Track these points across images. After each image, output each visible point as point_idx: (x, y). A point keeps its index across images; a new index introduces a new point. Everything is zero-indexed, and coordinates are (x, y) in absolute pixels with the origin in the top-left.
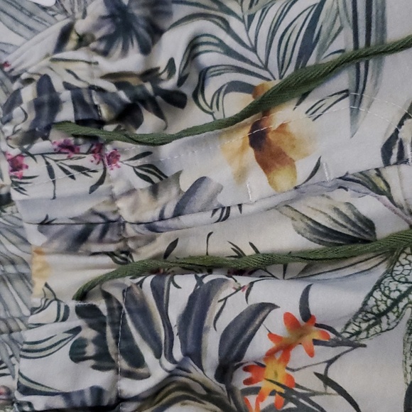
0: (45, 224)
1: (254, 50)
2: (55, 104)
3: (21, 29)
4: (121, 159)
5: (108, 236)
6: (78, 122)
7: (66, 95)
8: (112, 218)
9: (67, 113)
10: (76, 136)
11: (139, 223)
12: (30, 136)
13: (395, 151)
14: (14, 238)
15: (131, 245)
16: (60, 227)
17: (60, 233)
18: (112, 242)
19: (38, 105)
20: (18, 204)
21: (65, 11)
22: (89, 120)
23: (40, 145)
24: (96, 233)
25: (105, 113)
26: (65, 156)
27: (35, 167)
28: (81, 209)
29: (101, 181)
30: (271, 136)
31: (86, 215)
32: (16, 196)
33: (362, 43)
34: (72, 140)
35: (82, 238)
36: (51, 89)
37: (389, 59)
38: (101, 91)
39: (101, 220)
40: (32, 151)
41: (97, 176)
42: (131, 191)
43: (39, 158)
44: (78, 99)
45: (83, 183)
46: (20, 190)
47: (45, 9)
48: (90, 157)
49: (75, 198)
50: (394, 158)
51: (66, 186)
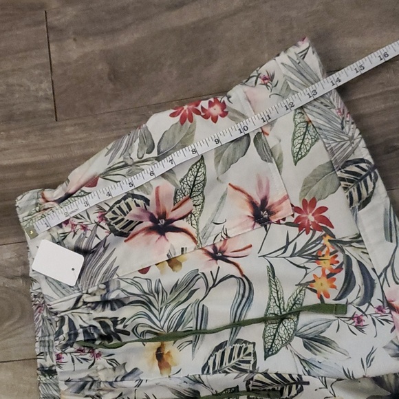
0: (68, 381)
1: (160, 321)
2: (76, 335)
3: (59, 293)
4: (102, 356)
5: (93, 387)
6: (85, 341)
7: (80, 331)
8: (96, 379)
9: (81, 337)
10: (84, 346)
11: (106, 382)
12: (66, 346)
13: (206, 369)
14: (56, 388)
15: (101, 393)
16: (73, 383)
17: (74, 385)
18: (94, 390)
19: (69, 335)
20: (58, 373)
21: (79, 289)
22: (90, 340)
23: (69, 349)
24: (88, 386)
25: (96, 336)
26: (79, 354)
27: (66, 358)
28: (83, 375)
29: (93, 364)
30: (164, 356)
31: (86, 377)
32: (58, 370)
33: (198, 328)
34: (83, 348)
35: (83, 387)
36: (75, 329)
37: (207, 335)
38: (95, 327)
39: (91, 380)
40: (66, 352)
41: (92, 362)
42: (105, 368)
43: (68, 354)
44: (86, 332)
45: (86, 365)
46: (60, 367)
47: (70, 287)
48: (89, 354)
49: (80, 371)
50: (205, 372)
51: (78, 366)
